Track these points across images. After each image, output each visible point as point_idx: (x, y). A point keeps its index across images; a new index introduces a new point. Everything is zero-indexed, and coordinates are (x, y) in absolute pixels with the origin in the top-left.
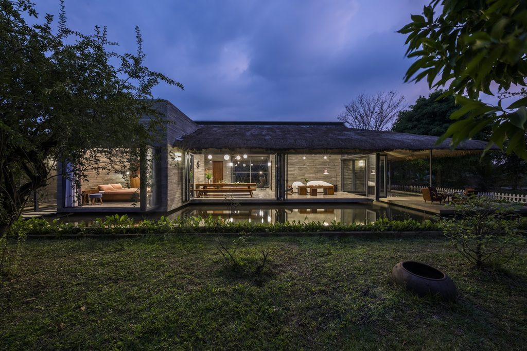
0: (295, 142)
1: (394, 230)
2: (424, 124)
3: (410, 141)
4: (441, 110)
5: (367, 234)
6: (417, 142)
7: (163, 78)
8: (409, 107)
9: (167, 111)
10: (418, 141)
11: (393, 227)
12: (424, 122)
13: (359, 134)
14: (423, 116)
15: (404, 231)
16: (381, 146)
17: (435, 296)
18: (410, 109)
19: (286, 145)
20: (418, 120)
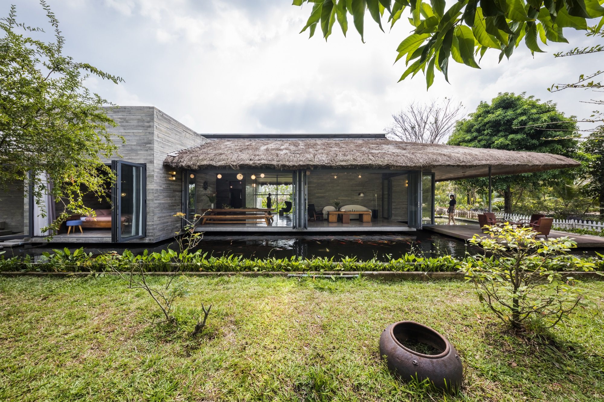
0: (314, 157)
1: (424, 270)
2: (486, 136)
3: (459, 155)
4: (506, 119)
5: (387, 274)
6: (468, 157)
7: (93, 70)
8: (469, 115)
9: (153, 119)
10: (470, 154)
11: (422, 266)
12: (486, 132)
13: (399, 148)
14: (485, 125)
15: (437, 271)
16: (421, 161)
17: (423, 384)
18: (469, 118)
19: (302, 161)
20: (479, 131)
